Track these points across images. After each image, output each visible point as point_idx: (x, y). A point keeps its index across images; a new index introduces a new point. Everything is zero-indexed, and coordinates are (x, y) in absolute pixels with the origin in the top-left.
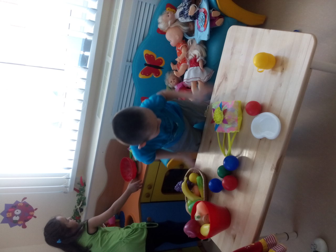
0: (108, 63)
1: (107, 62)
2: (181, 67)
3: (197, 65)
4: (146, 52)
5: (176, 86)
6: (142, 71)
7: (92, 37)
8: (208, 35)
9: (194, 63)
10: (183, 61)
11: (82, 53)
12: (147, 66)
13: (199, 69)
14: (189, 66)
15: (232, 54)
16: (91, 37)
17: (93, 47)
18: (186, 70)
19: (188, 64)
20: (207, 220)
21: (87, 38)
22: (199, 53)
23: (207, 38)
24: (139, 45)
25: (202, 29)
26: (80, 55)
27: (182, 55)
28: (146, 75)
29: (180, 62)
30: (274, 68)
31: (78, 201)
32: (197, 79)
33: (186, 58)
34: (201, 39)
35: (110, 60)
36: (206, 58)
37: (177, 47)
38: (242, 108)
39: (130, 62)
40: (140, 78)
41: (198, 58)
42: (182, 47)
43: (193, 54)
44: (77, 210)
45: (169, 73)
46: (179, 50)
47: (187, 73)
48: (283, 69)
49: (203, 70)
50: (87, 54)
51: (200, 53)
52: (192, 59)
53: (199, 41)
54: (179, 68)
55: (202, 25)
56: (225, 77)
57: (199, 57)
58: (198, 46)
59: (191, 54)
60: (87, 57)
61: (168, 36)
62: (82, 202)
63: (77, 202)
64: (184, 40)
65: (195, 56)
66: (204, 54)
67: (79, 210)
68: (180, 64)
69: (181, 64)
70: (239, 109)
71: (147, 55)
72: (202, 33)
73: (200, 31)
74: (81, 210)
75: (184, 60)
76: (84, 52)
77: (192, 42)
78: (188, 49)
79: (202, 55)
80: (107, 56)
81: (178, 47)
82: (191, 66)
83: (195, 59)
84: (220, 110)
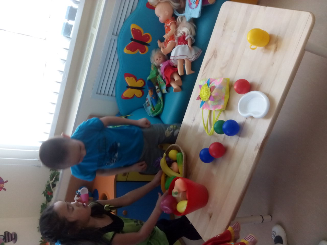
0: (93, 35)
1: (92, 33)
2: (169, 45)
3: (186, 43)
4: (133, 26)
5: (162, 64)
6: (127, 46)
7: (78, 5)
8: (199, 12)
9: (182, 40)
10: (171, 39)
11: (66, 21)
12: (133, 41)
13: (187, 47)
14: (177, 44)
15: (224, 30)
16: (76, 5)
17: (78, 16)
18: (174, 47)
19: (176, 41)
20: (184, 196)
21: (72, 6)
22: (188, 30)
23: (198, 15)
24: (126, 19)
25: (194, 5)
26: (64, 23)
27: (170, 31)
28: (132, 51)
29: (168, 40)
30: (267, 47)
31: (51, 176)
32: (185, 58)
33: (175, 35)
34: (191, 16)
35: (95, 31)
36: (195, 37)
37: (165, 24)
38: (231, 86)
39: (116, 35)
40: (125, 54)
41: (187, 36)
42: (170, 24)
43: (182, 31)
44: (49, 185)
45: (155, 51)
46: (168, 27)
47: (174, 50)
48: (277, 47)
49: (191, 48)
50: (71, 22)
51: (190, 31)
52: (181, 36)
53: (190, 18)
54: (166, 45)
55: (193, 2)
56: (215, 54)
57: (188, 34)
58: (188, 24)
59: (180, 31)
60: (71, 26)
61: (158, 11)
62: (55, 177)
63: (50, 178)
64: (174, 17)
65: (184, 34)
66: (194, 33)
67: (51, 186)
68: (167, 41)
69: (169, 41)
70: (227, 87)
71: (134, 30)
72: (193, 10)
73: (191, 8)
74: (54, 186)
75: (172, 37)
76: (68, 20)
77: (182, 19)
78: (177, 26)
79: (191, 34)
80: (92, 28)
81: (167, 23)
82: (179, 44)
83: (184, 37)
84: (207, 87)
